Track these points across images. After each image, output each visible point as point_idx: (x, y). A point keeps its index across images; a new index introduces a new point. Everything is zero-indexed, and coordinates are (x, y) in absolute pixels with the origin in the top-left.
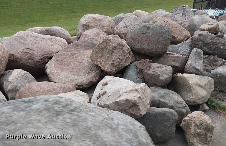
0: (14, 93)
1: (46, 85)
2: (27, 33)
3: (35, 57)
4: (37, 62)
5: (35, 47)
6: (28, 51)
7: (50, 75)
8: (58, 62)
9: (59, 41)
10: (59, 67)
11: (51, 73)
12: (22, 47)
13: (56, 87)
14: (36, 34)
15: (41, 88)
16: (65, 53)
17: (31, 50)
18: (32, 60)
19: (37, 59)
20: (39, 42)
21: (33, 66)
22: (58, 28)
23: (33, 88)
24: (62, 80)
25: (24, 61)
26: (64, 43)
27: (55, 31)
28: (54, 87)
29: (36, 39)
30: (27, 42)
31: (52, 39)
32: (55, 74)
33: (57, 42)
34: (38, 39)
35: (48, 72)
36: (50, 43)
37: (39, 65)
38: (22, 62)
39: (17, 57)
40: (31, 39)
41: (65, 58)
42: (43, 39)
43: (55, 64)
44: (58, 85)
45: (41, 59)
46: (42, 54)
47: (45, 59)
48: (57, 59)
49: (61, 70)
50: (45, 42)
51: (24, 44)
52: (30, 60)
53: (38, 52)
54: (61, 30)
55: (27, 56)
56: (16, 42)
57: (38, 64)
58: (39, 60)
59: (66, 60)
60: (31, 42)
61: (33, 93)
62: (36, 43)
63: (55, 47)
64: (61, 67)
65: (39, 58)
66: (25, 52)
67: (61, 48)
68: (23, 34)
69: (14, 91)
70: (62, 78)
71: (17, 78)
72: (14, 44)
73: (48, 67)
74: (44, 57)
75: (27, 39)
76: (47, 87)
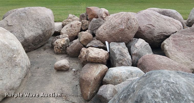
0: (137, 57)
1: (167, 60)
2: (152, 12)
3: (155, 33)
4: (155, 37)
5: (156, 24)
6: (150, 26)
7: (168, 52)
8: (175, 42)
9: (176, 23)
10: (175, 47)
11: (169, 50)
12: (146, 22)
13: (176, 65)
14: (158, 14)
15: (162, 61)
16: (182, 36)
17: (153, 26)
18: (151, 35)
19: (156, 34)
20: (160, 21)
21: (151, 39)
22: (174, 11)
23: (156, 59)
24: (179, 59)
25: (145, 33)
26: (180, 26)
27: (171, 13)
28: (174, 65)
29: (158, 18)
30: (150, 19)
31: (171, 20)
32: (172, 53)
33: (175, 23)
34: (160, 18)
35: (167, 49)
36: (169, 23)
37: (156, 40)
38: (144, 34)
39: (142, 29)
40: (154, 17)
41: (181, 40)
42: (163, 19)
43: (172, 43)
44: (177, 64)
45: (159, 36)
46: (161, 32)
47: (162, 36)
48: (174, 39)
49: (177, 50)
50: (165, 22)
51: (149, 20)
52: (150, 34)
53: (158, 29)
54: (176, 14)
55: (149, 30)
56: (143, 18)
57: (154, 39)
58: (157, 36)
59: (182, 42)
60: (154, 20)
61: (155, 63)
62: (158, 21)
63: (172, 28)
64: (177, 48)
65: (158, 34)
66: (148, 27)
67: (177, 30)
68: (149, 12)
69: (137, 56)
70: (179, 58)
71: (141, 46)
72: (141, 19)
73: (166, 44)
74: (161, 35)
75: (151, 16)
76: (167, 62)
